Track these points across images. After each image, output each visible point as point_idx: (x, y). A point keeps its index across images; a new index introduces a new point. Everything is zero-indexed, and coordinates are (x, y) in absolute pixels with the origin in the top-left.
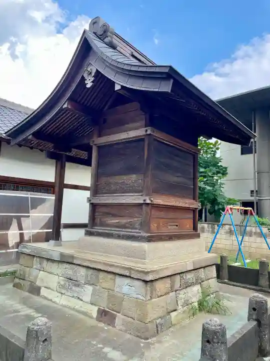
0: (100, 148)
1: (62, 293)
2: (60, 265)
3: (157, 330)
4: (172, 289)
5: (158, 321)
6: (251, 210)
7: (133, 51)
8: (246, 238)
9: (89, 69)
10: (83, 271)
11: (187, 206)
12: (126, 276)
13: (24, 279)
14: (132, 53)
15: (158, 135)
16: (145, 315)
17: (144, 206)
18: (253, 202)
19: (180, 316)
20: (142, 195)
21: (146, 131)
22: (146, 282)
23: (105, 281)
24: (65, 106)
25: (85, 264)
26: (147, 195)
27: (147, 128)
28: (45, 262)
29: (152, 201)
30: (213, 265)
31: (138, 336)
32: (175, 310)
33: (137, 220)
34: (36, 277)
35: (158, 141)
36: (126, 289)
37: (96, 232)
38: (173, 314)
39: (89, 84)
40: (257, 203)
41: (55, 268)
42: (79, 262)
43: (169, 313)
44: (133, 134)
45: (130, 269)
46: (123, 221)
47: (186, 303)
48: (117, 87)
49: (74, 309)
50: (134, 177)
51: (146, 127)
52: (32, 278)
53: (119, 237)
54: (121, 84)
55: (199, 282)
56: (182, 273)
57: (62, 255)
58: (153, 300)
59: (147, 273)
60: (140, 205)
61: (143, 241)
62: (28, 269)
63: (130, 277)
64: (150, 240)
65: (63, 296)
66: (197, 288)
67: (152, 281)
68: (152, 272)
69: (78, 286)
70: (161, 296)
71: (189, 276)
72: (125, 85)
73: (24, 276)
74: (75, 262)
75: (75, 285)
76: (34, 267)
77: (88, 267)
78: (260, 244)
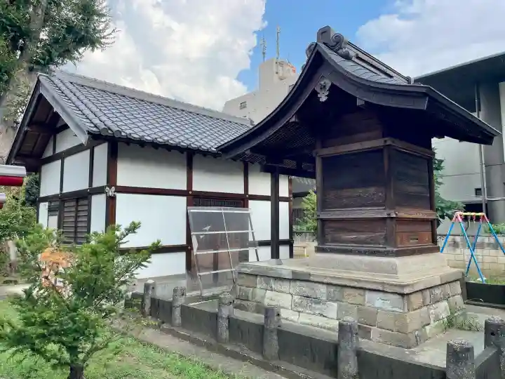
0: (324, 159)
1: (299, 312)
2: (292, 284)
3: (417, 341)
4: (424, 304)
5: (417, 333)
6: (483, 216)
7: (358, 52)
8: (478, 252)
9: (322, 83)
10: (323, 289)
11: (425, 217)
12: (379, 291)
13: (248, 300)
14: (357, 55)
15: (399, 144)
16: (406, 325)
17: (388, 221)
18: (482, 204)
19: (434, 331)
20: (384, 209)
21: (385, 141)
22: (402, 295)
23: (352, 297)
24: (293, 120)
25: (325, 281)
26: (391, 209)
27: (386, 139)
28: (272, 281)
29: (396, 214)
30: (458, 280)
31: (399, 346)
32: (429, 324)
33: (379, 235)
34: (263, 297)
35: (397, 150)
36: (378, 303)
37: (329, 248)
38: (427, 327)
39: (323, 98)
40: (486, 205)
41: (286, 286)
42: (316, 280)
43: (424, 327)
44: (368, 145)
45: (383, 283)
46: (363, 236)
47: (437, 319)
48: (359, 103)
49: (318, 326)
50: (372, 190)
51: (383, 137)
52: (257, 298)
53: (360, 253)
54: (365, 99)
55: (446, 297)
56: (431, 288)
57: (294, 273)
58: (411, 312)
59: (403, 286)
60: (384, 219)
61: (392, 256)
62: (252, 289)
63: (383, 291)
64: (398, 254)
65: (301, 314)
66: (445, 304)
67: (408, 294)
68: (408, 285)
69: (319, 303)
70: (416, 309)
71: (437, 291)
72: (370, 101)
73: (248, 297)
74: (312, 278)
75: (316, 303)
76: (258, 286)
77: (328, 284)
78: (496, 258)
